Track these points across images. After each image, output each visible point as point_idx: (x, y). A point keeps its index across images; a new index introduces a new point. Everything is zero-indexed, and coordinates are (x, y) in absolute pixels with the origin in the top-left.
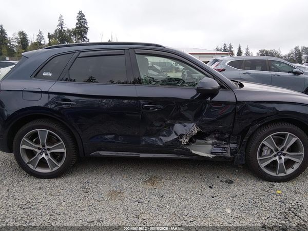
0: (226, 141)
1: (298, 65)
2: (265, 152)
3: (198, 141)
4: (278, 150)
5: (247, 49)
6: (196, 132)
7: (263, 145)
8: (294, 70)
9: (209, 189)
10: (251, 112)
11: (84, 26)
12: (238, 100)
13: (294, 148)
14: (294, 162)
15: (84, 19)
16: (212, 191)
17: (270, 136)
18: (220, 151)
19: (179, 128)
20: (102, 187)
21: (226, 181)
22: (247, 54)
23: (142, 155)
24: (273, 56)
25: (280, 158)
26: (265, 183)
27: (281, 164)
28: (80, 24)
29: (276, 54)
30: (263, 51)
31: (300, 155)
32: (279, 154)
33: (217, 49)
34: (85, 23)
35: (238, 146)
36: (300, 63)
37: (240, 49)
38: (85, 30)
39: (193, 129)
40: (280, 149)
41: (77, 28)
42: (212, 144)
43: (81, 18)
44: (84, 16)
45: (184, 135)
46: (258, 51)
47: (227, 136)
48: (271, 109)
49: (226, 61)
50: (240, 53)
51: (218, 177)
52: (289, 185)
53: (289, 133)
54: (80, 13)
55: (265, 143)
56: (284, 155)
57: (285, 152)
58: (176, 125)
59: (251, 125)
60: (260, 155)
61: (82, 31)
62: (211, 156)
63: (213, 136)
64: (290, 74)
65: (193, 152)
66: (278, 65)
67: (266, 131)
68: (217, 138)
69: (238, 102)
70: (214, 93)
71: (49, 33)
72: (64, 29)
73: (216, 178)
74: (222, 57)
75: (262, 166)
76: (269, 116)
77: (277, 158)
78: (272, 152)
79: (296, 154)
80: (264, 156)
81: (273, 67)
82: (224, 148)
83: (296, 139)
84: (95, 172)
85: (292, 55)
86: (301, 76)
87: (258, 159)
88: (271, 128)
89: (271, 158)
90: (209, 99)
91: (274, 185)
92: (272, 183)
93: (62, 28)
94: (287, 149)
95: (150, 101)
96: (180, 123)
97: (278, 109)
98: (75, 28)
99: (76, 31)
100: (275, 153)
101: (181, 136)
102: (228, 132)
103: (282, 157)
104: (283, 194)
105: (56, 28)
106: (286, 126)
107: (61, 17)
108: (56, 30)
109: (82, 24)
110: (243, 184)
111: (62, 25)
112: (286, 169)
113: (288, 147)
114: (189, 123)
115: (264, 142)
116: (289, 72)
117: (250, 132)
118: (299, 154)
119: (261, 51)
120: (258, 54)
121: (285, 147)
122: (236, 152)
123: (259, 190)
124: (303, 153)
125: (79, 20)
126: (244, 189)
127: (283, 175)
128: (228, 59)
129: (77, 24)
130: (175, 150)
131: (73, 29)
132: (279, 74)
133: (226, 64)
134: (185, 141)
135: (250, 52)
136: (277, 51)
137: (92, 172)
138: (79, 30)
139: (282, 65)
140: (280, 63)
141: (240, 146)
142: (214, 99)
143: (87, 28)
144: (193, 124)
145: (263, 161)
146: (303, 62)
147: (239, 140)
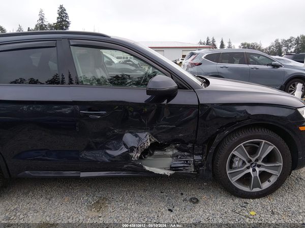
0: (189, 152)
1: (278, 57)
2: (236, 163)
3: (156, 153)
4: (251, 161)
5: (230, 43)
6: (149, 144)
7: (234, 156)
8: (273, 63)
9: (168, 212)
10: (218, 117)
11: (65, 21)
12: (201, 103)
13: (270, 158)
14: (271, 175)
15: (65, 13)
16: (171, 216)
17: (242, 144)
18: (182, 165)
19: (129, 138)
20: (33, 217)
21: (191, 200)
22: (229, 47)
23: (83, 175)
24: (254, 49)
25: (254, 170)
26: (237, 200)
27: (256, 177)
28: (61, 18)
29: (257, 46)
30: (245, 44)
31: (278, 166)
32: (253, 165)
33: (201, 43)
34: (67, 17)
35: (204, 157)
36: (280, 55)
37: (222, 42)
38: (67, 24)
39: (146, 139)
40: (253, 160)
41: (58, 22)
42: (173, 156)
43: (62, 13)
44: (65, 10)
45: (135, 147)
46: (240, 44)
47: (190, 146)
48: (241, 112)
49: (203, 54)
50: (222, 46)
51: (182, 194)
52: (265, 201)
53: (264, 141)
54: (61, 7)
55: (236, 153)
56: (259, 166)
57: (260, 163)
58: (126, 135)
59: (217, 133)
60: (231, 167)
61: (63, 25)
62: (168, 173)
63: (173, 146)
64: (269, 67)
65: (147, 168)
66: (256, 58)
67: (236, 139)
68: (179, 149)
69: (201, 106)
70: (171, 94)
71: (29, 28)
72: (45, 23)
73: (179, 195)
74: (199, 50)
75: (233, 180)
76: (239, 121)
77: (251, 170)
78: (244, 163)
79: (273, 165)
80: (236, 168)
81: (251, 60)
82: (187, 161)
83: (273, 148)
84: (31, 193)
85: (272, 47)
86: (280, 68)
87: (228, 172)
88: (242, 135)
89: (243, 171)
90: (165, 102)
91: (247, 203)
92: (245, 200)
93: (42, 22)
94: (262, 159)
95: (89, 107)
96: (130, 133)
97: (249, 113)
98: (56, 22)
99: (57, 25)
100: (248, 164)
101: (132, 149)
102: (191, 142)
103: (257, 169)
104: (258, 216)
105: (36, 23)
106: (261, 132)
107: (41, 12)
108: (37, 25)
109: (63, 19)
110: (211, 202)
111: (42, 19)
112: (262, 183)
113: (263, 157)
114: (142, 132)
115: (234, 152)
116: (267, 65)
117: (217, 141)
118: (276, 165)
119: (243, 44)
120: (240, 47)
121: (260, 158)
122: (201, 165)
123: (229, 211)
124: (282, 164)
125: (59, 15)
126: (211, 212)
127: (257, 189)
128: (205, 52)
129: (58, 18)
130: (125, 166)
131: (54, 24)
132: (258, 67)
133: (203, 57)
134: (136, 155)
135: (232, 45)
136: (258, 43)
137: (26, 194)
138: (60, 25)
139: (261, 57)
140: (259, 55)
141: (206, 157)
142: (172, 102)
143: (68, 23)
144: (146, 133)
145: (233, 174)
146: (283, 54)
147: (205, 151)
